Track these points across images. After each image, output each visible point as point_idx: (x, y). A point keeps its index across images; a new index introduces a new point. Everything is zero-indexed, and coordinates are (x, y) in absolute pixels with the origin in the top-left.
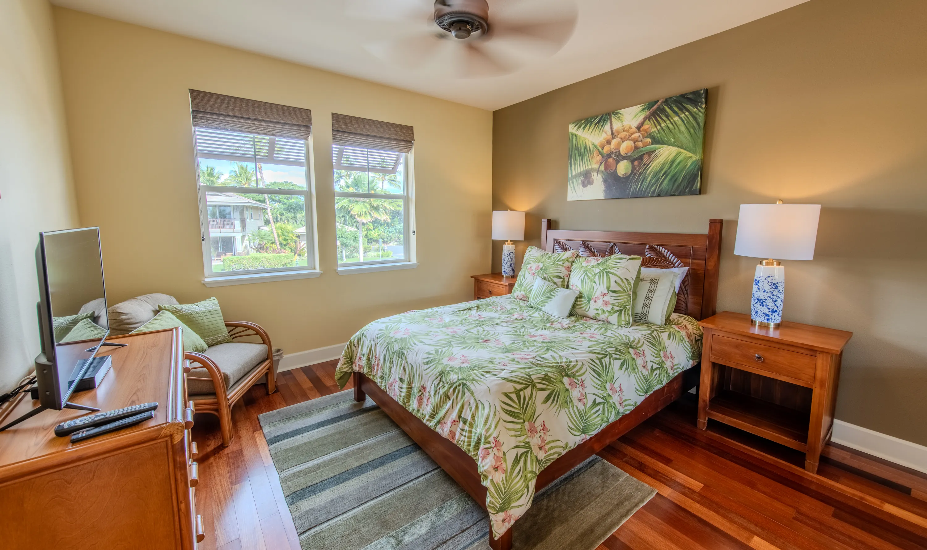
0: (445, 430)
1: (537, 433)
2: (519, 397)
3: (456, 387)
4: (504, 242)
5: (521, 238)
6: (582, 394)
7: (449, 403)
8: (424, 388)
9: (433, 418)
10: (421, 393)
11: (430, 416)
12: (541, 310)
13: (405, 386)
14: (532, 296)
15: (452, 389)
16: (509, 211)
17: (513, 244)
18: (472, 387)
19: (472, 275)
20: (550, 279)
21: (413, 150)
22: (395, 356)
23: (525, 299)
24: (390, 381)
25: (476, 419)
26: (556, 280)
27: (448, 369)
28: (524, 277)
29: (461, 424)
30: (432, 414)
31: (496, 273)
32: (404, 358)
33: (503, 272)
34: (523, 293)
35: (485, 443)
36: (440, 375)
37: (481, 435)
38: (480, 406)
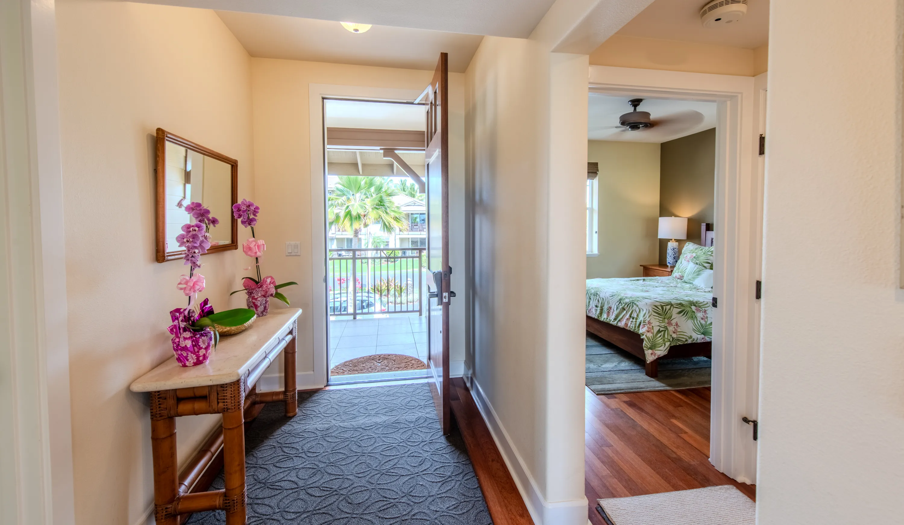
0: (623, 323)
1: (672, 325)
2: (663, 308)
3: (628, 305)
4: (669, 240)
5: (684, 237)
6: (704, 316)
7: (625, 312)
8: (610, 308)
9: (616, 320)
10: (608, 310)
11: (614, 320)
12: (692, 283)
13: (599, 309)
14: (685, 275)
15: (626, 305)
16: (673, 217)
17: (677, 242)
18: (637, 303)
19: (641, 264)
20: (701, 264)
21: (597, 178)
22: (592, 295)
23: (681, 278)
24: (589, 308)
25: (639, 316)
26: (706, 265)
27: (624, 298)
28: (681, 263)
29: (631, 319)
30: (615, 318)
31: (662, 263)
32: (598, 296)
33: (667, 263)
34: (680, 274)
35: (643, 323)
36: (620, 300)
37: (641, 321)
38: (641, 310)
